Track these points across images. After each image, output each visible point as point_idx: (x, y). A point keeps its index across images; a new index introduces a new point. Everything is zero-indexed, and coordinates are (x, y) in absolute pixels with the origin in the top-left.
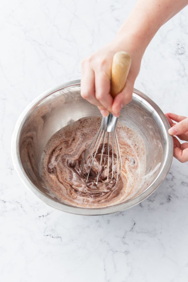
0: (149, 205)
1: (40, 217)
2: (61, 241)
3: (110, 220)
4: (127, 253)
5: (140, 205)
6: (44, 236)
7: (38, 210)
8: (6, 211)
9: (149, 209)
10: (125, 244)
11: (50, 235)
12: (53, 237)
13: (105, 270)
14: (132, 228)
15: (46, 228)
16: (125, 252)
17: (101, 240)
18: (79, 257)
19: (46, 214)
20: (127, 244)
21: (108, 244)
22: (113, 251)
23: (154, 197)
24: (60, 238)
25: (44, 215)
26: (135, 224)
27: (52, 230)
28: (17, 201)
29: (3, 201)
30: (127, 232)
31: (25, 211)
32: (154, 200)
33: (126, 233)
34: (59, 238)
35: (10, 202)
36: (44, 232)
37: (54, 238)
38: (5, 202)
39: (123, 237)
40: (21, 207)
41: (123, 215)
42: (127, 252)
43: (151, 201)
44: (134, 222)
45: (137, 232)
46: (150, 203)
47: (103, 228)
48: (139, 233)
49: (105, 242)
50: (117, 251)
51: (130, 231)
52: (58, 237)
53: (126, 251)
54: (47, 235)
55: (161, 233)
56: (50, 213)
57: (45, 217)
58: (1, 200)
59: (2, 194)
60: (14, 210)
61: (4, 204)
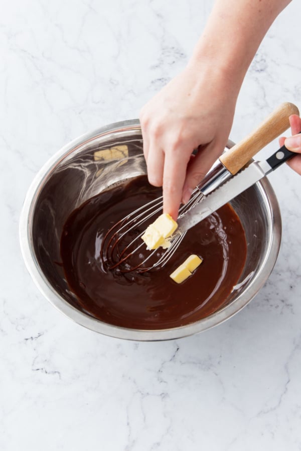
1: (27, 339)
2: (60, 378)
3: (138, 344)
4: (164, 397)
6: (33, 370)
7: (23, 329)
10: (161, 382)
11: (42, 369)
12: (46, 373)
13: (128, 424)
14: (174, 356)
15: (36, 357)
16: (161, 395)
17: (123, 376)
18: (87, 404)
19: (37, 335)
20: (165, 382)
21: (135, 382)
22: (142, 394)
24: (59, 373)
25: (33, 337)
26: (178, 349)
27: (46, 360)
30: (165, 362)
33: (163, 364)
34: (57, 374)
36: (33, 365)
37: (49, 373)
39: (159, 371)
42: (164, 395)
44: (177, 346)
45: (181, 362)
47: (126, 356)
48: (184, 363)
49: (129, 378)
50: (148, 394)
52: (55, 372)
53: (163, 394)
54: (38, 370)
55: (219, 363)
56: (43, 334)
57: (34, 340)
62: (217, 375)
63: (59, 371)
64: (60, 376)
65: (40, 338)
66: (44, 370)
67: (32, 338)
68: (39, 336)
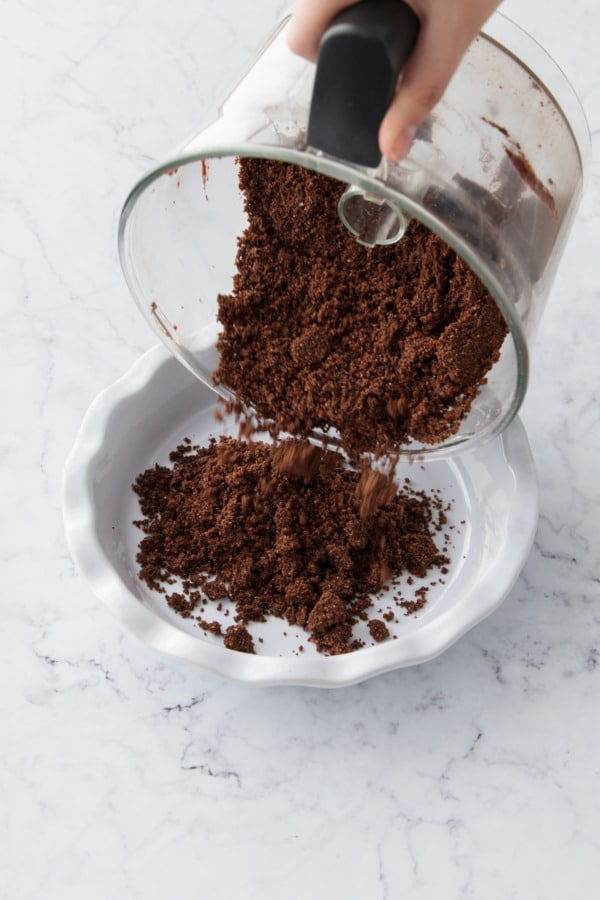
0: (525, 679)
1: (169, 709)
2: (240, 786)
3: (398, 724)
4: (452, 828)
5: (498, 678)
6: (183, 768)
7: (162, 689)
8: (57, 691)
9: (525, 691)
10: (447, 797)
11: (202, 767)
12: (211, 774)
13: (382, 877)
14: (472, 749)
15: (190, 745)
16: (448, 823)
17: (369, 785)
18: (297, 836)
19: (191, 702)
20: (455, 798)
21: (393, 797)
22: (409, 820)
23: (544, 654)
24: (236, 775)
25: (182, 706)
26: (480, 736)
27: (209, 751)
28: (92, 661)
29: (47, 658)
30: (453, 760)
31: (118, 691)
32: (542, 664)
33: (449, 763)
34: (232, 778)
35: (69, 663)
36: (183, 759)
37: (216, 775)
38: (53, 662)
39: (443, 777)
40: (107, 678)
41: (441, 708)
42: (453, 824)
43: (532, 665)
44: (478, 729)
45: (486, 760)
46: (531, 670)
47: (374, 747)
48: (493, 763)
49: (382, 789)
50: (420, 820)
51: (466, 757)
52: (229, 774)
53: (452, 820)
54: (193, 768)
55: (565, 764)
56: (203, 699)
57: (184, 711)
58: (40, 657)
59: (44, 636)
60: (83, 686)
61: (50, 666)
62: (560, 787)
63: (237, 772)
64: (239, 781)
65: (196, 706)
66: (206, 769)
67: (179, 706)
68: (194, 704)
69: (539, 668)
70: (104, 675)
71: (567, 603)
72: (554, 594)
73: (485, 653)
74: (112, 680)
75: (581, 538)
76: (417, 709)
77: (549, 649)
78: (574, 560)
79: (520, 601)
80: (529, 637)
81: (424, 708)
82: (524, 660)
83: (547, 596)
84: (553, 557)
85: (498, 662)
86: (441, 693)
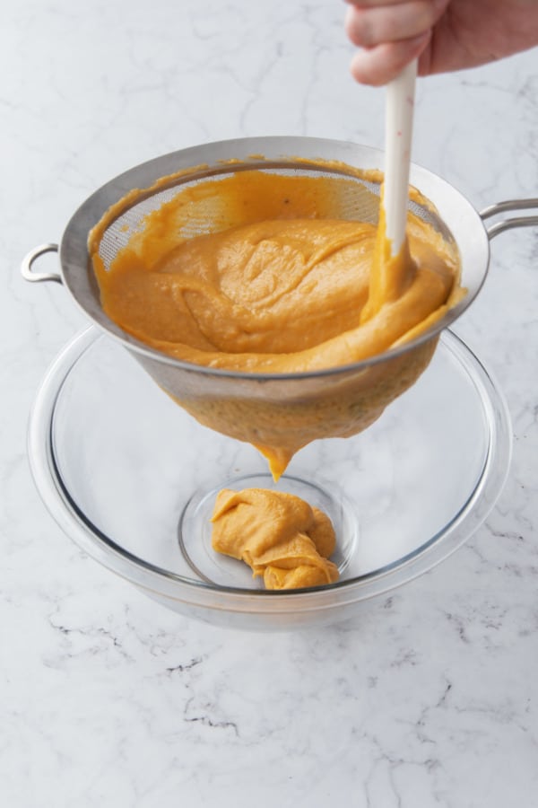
0: (486, 637)
1: (172, 670)
2: (237, 734)
3: (376, 678)
4: (430, 767)
5: (462, 637)
6: (186, 720)
7: (164, 652)
8: (71, 656)
9: (487, 648)
10: (424, 741)
11: (203, 719)
12: (211, 725)
14: (444, 698)
15: (192, 699)
16: (426, 763)
17: (354, 731)
18: (291, 778)
19: (191, 663)
20: (431, 741)
21: (375, 741)
22: (391, 761)
23: (501, 616)
24: (234, 725)
25: (183, 666)
26: (449, 687)
27: (209, 705)
28: (102, 629)
29: (61, 628)
30: (427, 708)
31: (125, 655)
32: (500, 624)
33: (424, 711)
34: (231, 728)
35: (82, 632)
36: (185, 712)
37: (216, 726)
38: (66, 631)
39: (419, 723)
40: (115, 644)
41: (413, 664)
42: (431, 764)
43: (492, 626)
44: (448, 681)
45: (456, 708)
46: (490, 631)
47: (356, 698)
48: (464, 710)
49: (365, 735)
50: (402, 761)
51: (438, 705)
52: (228, 724)
53: (429, 761)
54: (195, 720)
55: (527, 710)
56: (201, 661)
57: (185, 671)
58: (55, 627)
59: (58, 609)
60: (94, 651)
61: (65, 635)
62: (525, 730)
63: (234, 722)
64: (236, 730)
65: (194, 667)
66: (207, 720)
67: (180, 667)
68: (194, 664)
69: (497, 628)
70: (112, 641)
71: (517, 573)
72: (506, 566)
73: (450, 617)
74: (120, 646)
75: (526, 519)
76: (392, 665)
77: (505, 612)
78: (521, 538)
79: (477, 572)
80: (486, 602)
81: (399, 664)
82: (483, 622)
83: (500, 568)
84: (503, 536)
85: (460, 624)
86: (412, 651)
